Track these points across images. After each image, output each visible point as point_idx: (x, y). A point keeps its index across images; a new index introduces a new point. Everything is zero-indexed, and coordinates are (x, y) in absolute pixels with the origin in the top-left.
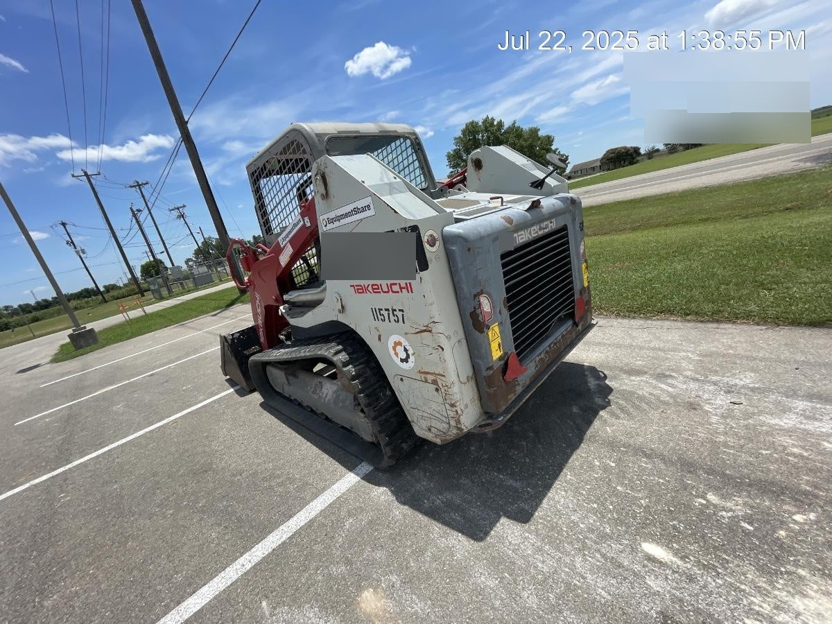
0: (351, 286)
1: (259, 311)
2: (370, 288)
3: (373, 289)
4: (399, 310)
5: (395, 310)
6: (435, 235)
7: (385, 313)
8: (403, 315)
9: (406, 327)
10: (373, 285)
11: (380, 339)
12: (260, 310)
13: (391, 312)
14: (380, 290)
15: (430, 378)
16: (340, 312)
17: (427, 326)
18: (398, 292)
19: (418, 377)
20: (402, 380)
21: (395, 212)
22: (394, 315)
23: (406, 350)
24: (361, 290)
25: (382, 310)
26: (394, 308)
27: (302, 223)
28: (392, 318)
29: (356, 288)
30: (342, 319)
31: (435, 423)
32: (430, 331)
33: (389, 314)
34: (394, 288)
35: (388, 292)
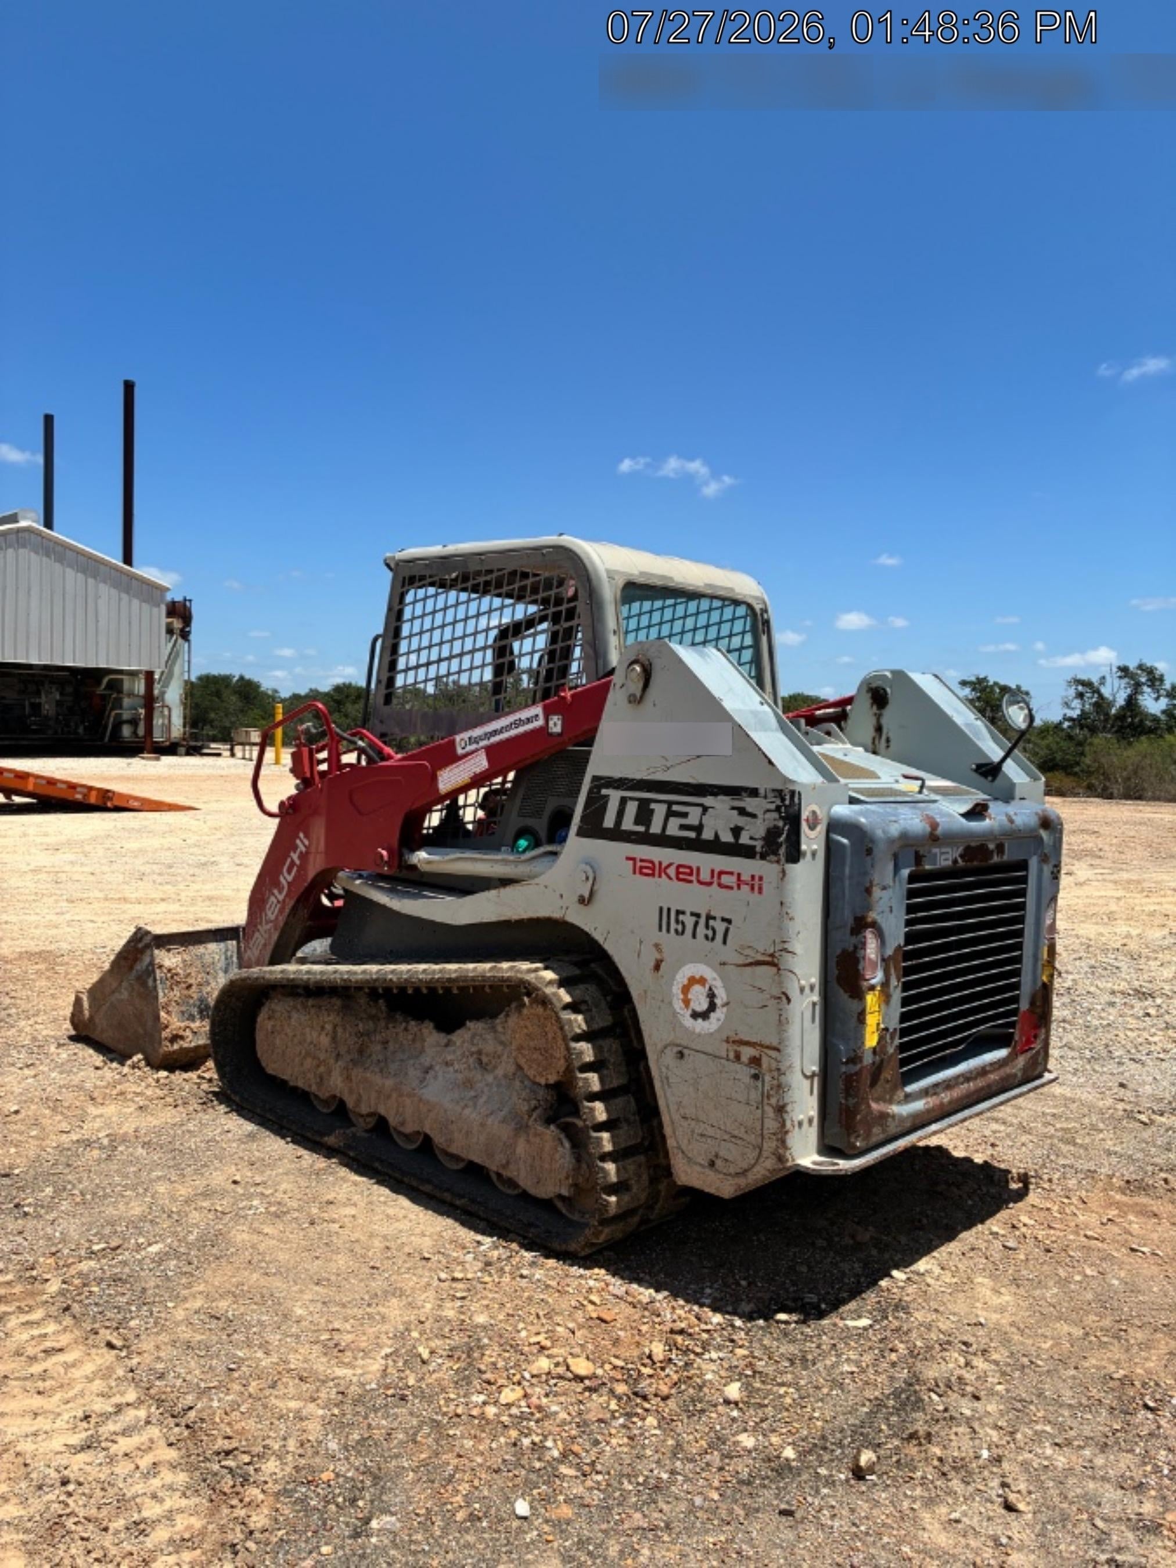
0: (628, 859)
2: (672, 871)
3: (678, 873)
4: (723, 920)
5: (714, 918)
6: (818, 812)
7: (689, 921)
8: (727, 930)
9: (729, 953)
10: (679, 866)
11: (657, 967)
13: (702, 920)
14: (694, 878)
15: (747, 1052)
16: (582, 900)
17: (772, 955)
18: (730, 888)
19: (723, 1049)
20: (681, 1055)
21: (770, 762)
22: (707, 927)
23: (712, 996)
24: (648, 869)
25: (683, 913)
26: (713, 914)
27: (540, 723)
28: (701, 930)
29: (639, 864)
30: (578, 917)
31: (730, 1151)
32: (775, 965)
33: (696, 924)
34: (725, 879)
35: (710, 884)
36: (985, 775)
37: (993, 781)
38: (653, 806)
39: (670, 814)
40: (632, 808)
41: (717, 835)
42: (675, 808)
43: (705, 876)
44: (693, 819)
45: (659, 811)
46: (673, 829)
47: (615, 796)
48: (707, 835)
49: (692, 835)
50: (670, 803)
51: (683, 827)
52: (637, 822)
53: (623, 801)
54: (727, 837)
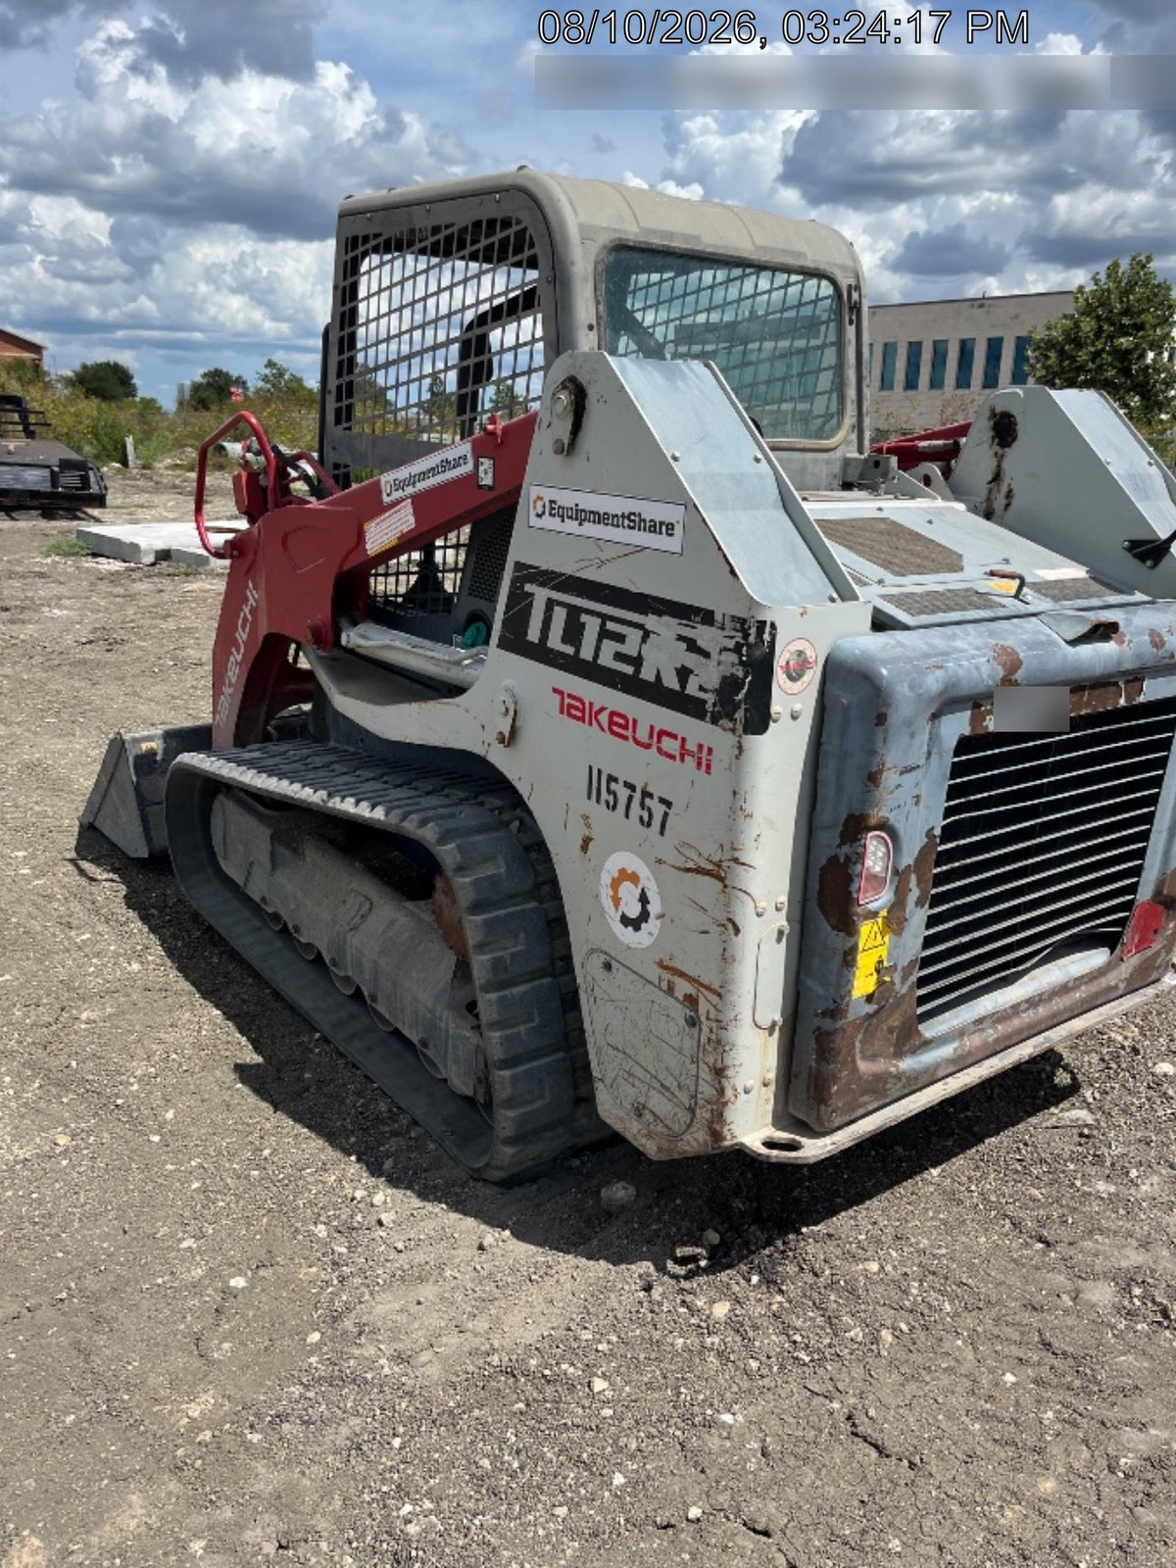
0: (555, 691)
1: (242, 636)
2: (604, 718)
3: (611, 723)
4: (662, 801)
5: (651, 796)
6: (810, 653)
7: (623, 793)
8: (666, 815)
9: (665, 847)
10: (613, 714)
11: (585, 848)
12: (245, 637)
13: (637, 796)
14: (629, 733)
15: (683, 988)
16: (502, 740)
17: (719, 865)
18: (672, 757)
19: (654, 973)
20: (608, 967)
21: (733, 572)
22: (642, 805)
23: (644, 899)
24: (575, 710)
25: (616, 780)
26: (650, 789)
27: (468, 468)
28: (636, 808)
30: (498, 757)
31: (658, 1103)
32: (721, 879)
33: (630, 799)
34: (668, 744)
35: (648, 746)
36: (1142, 557)
37: (1154, 567)
38: (584, 618)
39: (604, 634)
40: (560, 615)
41: (658, 676)
42: (611, 626)
43: (643, 735)
44: (630, 648)
45: (592, 625)
46: (606, 659)
47: (541, 595)
48: (647, 674)
49: (629, 670)
50: (604, 617)
51: (619, 657)
52: (564, 640)
53: (550, 604)
54: (671, 682)
